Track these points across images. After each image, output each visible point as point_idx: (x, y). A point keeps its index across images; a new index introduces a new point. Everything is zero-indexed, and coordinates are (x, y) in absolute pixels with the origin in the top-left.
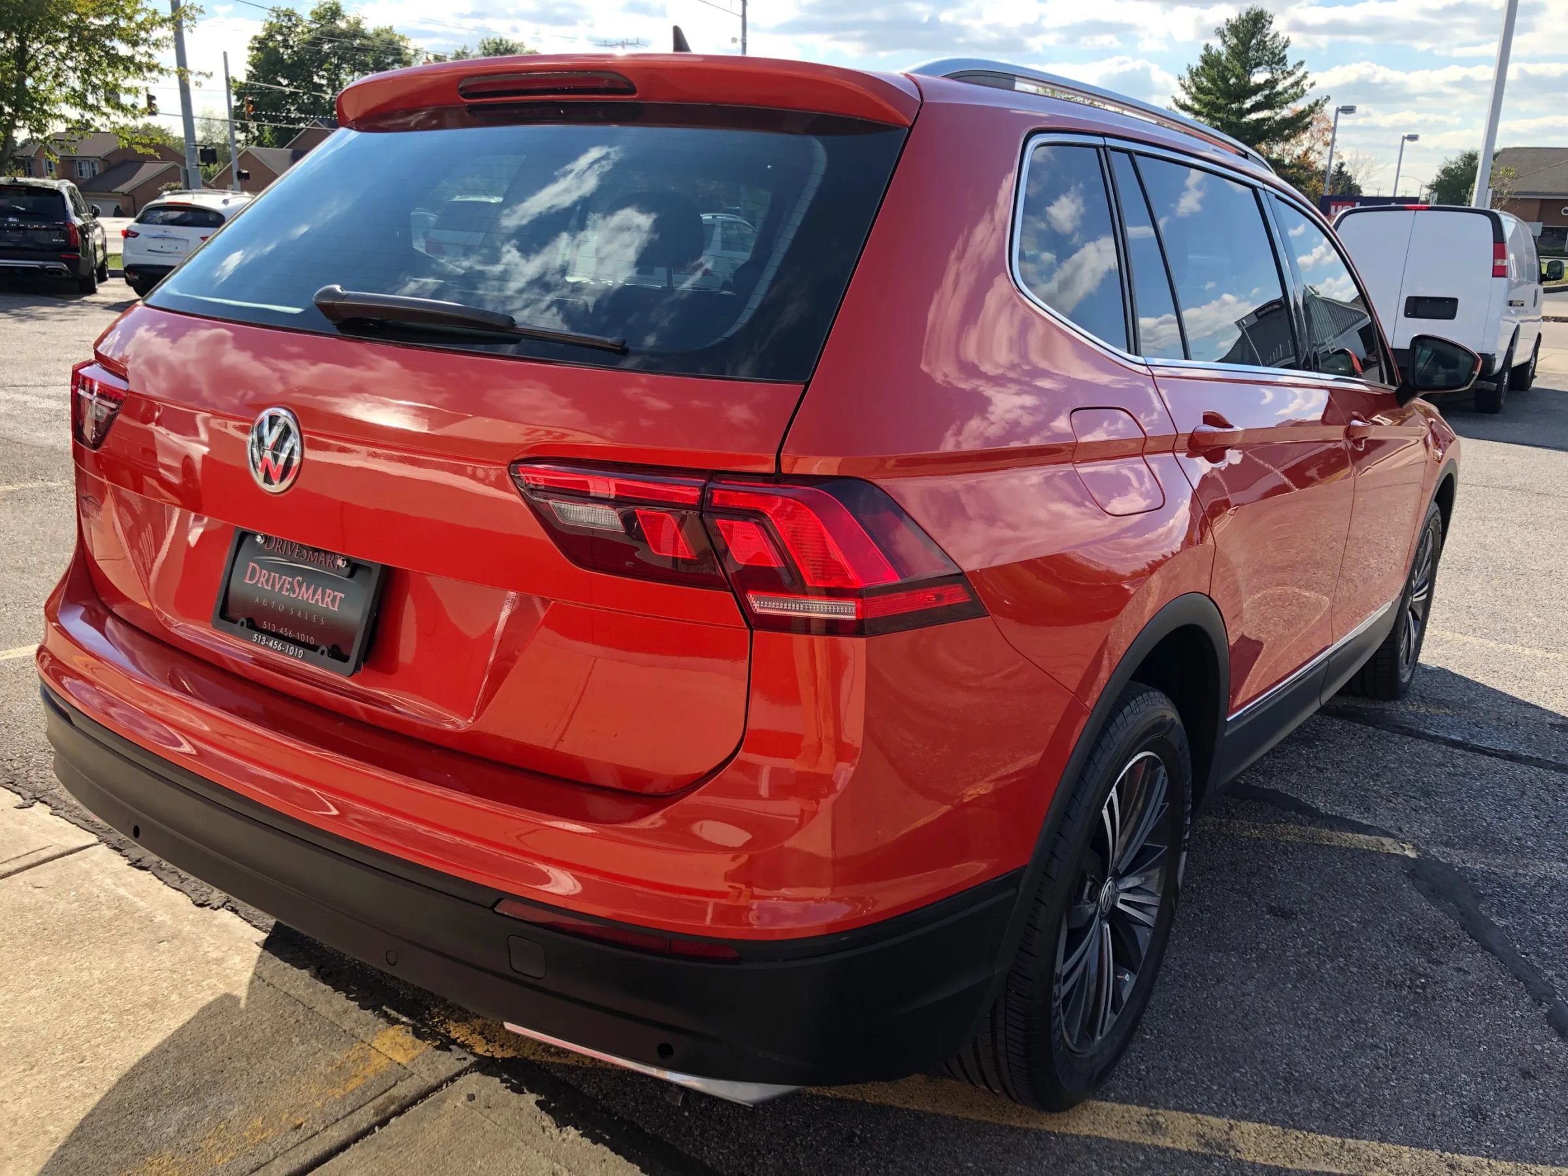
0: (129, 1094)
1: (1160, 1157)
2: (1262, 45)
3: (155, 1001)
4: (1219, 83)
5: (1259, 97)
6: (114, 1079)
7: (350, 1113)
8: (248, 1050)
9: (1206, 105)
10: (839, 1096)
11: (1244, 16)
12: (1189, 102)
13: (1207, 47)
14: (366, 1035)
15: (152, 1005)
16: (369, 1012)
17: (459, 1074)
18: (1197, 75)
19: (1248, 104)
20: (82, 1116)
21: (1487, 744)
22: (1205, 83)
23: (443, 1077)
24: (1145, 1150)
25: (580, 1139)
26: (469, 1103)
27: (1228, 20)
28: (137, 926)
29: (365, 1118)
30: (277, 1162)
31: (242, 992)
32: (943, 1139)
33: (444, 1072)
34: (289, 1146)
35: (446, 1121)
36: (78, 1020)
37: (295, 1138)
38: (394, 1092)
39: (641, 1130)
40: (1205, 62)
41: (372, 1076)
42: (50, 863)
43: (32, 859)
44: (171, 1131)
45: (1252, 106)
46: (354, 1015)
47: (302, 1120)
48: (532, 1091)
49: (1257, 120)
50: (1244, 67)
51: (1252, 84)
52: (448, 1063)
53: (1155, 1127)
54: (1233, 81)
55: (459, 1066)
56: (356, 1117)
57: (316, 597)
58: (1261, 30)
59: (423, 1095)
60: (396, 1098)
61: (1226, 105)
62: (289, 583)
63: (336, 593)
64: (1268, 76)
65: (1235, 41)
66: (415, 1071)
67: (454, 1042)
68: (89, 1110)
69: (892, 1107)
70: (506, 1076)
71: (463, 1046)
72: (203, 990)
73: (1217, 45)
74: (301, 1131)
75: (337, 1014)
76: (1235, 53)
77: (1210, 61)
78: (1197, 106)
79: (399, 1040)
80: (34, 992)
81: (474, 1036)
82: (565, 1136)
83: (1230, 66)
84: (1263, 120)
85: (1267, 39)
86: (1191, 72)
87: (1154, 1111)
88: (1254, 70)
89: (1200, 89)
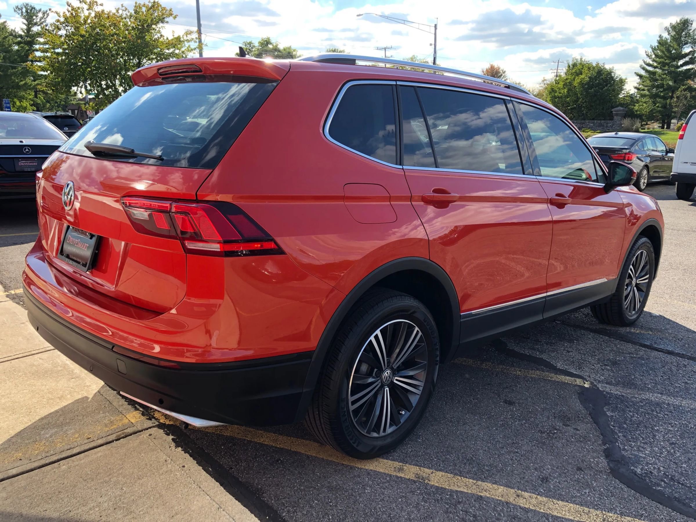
0: (40, 424)
1: (396, 479)
2: (688, 35)
3: (62, 396)
4: (666, 53)
5: (687, 59)
6: (38, 419)
7: (108, 436)
8: (84, 414)
9: (659, 64)
10: (282, 447)
11: (679, 21)
12: (651, 63)
13: (660, 36)
14: (126, 413)
15: (60, 398)
16: (131, 406)
17: (150, 428)
18: (655, 50)
19: (681, 62)
20: (22, 429)
21: (662, 347)
22: (660, 53)
23: (144, 428)
24: (391, 477)
25: (181, 451)
26: (149, 437)
27: (671, 24)
28: (67, 373)
29: (113, 437)
30: (77, 448)
31: (91, 396)
32: (314, 465)
33: (146, 426)
34: (83, 443)
35: (138, 441)
36: (35, 400)
37: (86, 441)
38: (125, 431)
39: (204, 451)
40: (659, 43)
41: (120, 426)
42: (48, 352)
43: (43, 350)
44: (48, 436)
45: (683, 63)
46: (125, 407)
47: (91, 436)
48: (172, 435)
49: (686, 69)
50: (679, 45)
51: (683, 53)
52: (149, 423)
53: (401, 470)
54: (673, 51)
55: (152, 425)
56: (109, 437)
58: (687, 28)
59: (135, 433)
60: (125, 433)
61: (670, 63)
64: (691, 49)
65: (675, 33)
66: (136, 425)
67: (154, 418)
68: (25, 427)
69: (300, 453)
70: (166, 430)
71: (156, 419)
72: (79, 395)
73: (665, 35)
74: (89, 440)
75: (119, 406)
76: (674, 38)
77: (662, 43)
78: (655, 64)
79: (136, 415)
80: (25, 391)
81: (162, 416)
82: (176, 450)
83: (672, 45)
84: (689, 70)
85: (691, 31)
86: (652, 48)
87: (404, 465)
88: (684, 46)
89: (657, 56)
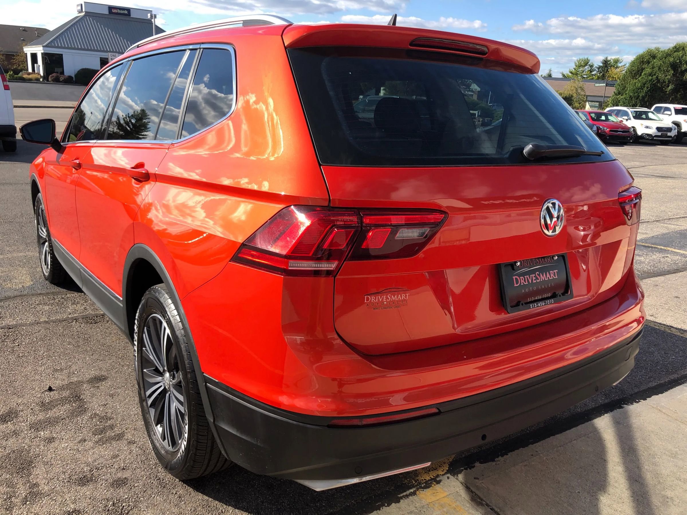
26: (480, 479)
57: (548, 276)
62: (534, 277)
63: (554, 271)
